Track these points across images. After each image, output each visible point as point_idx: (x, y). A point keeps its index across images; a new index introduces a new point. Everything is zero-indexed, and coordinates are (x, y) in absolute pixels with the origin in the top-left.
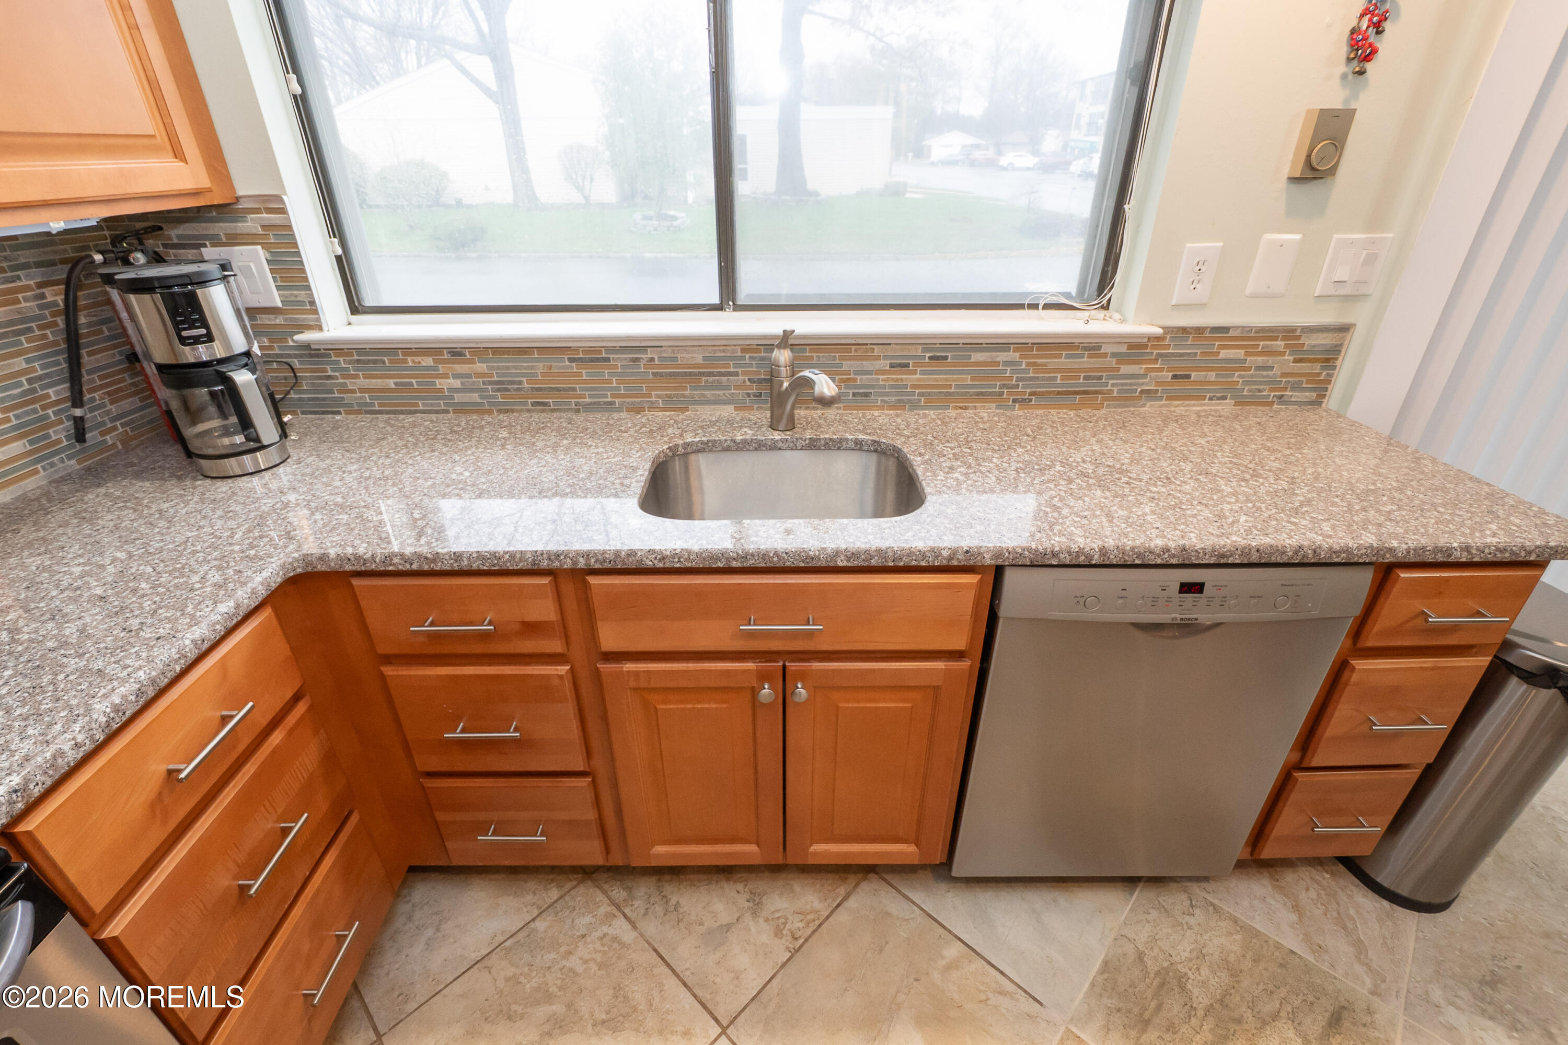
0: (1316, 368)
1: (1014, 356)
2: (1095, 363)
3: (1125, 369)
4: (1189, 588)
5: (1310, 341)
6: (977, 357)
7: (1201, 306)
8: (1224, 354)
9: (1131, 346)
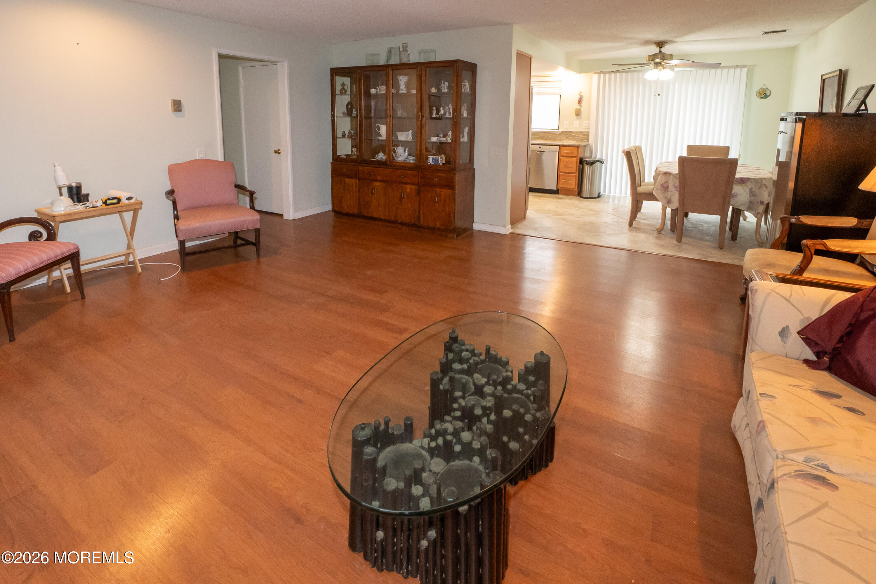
0: (586, 137)
1: (544, 134)
2: (555, 135)
3: (559, 136)
4: (540, 147)
5: (584, 133)
6: (540, 134)
7: (568, 129)
8: (572, 135)
9: (559, 133)
